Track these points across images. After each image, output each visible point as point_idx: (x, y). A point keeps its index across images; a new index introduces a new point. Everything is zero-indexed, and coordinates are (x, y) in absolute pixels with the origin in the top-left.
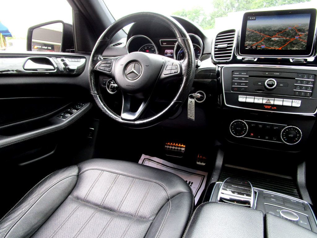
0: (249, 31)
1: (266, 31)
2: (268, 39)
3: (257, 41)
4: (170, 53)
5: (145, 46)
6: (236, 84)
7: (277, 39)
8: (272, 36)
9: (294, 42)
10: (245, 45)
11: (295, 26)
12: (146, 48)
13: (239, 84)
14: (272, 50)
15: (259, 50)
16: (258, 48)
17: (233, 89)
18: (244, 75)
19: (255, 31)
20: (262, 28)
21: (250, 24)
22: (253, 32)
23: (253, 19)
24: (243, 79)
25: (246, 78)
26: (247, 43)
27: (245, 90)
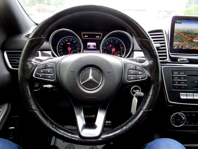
0: (176, 33)
1: (189, 33)
2: (191, 40)
3: (183, 42)
4: (93, 46)
5: (65, 38)
6: (176, 83)
7: (197, 41)
8: (194, 38)
10: (174, 45)
12: (66, 40)
13: (179, 82)
14: (193, 50)
16: (184, 48)
17: (174, 87)
18: (182, 74)
19: (181, 33)
20: (186, 31)
22: (179, 34)
23: (179, 22)
24: (182, 78)
25: (185, 78)
26: (175, 43)
27: (185, 88)
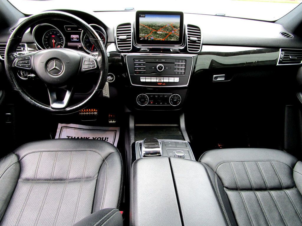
0: (141, 26)
1: (153, 26)
2: (155, 32)
3: (148, 34)
4: (76, 38)
5: (49, 31)
6: (137, 69)
7: (161, 33)
8: (158, 30)
9: (172, 35)
10: (140, 37)
11: (172, 24)
12: (50, 33)
13: (140, 68)
14: (158, 41)
15: (150, 41)
16: (149, 39)
17: (136, 72)
18: (142, 62)
19: (146, 26)
20: (150, 24)
21: (141, 20)
22: (144, 27)
23: (143, 16)
24: (142, 65)
25: (144, 65)
26: (141, 35)
27: (144, 73)
